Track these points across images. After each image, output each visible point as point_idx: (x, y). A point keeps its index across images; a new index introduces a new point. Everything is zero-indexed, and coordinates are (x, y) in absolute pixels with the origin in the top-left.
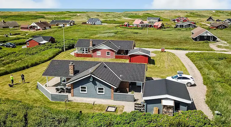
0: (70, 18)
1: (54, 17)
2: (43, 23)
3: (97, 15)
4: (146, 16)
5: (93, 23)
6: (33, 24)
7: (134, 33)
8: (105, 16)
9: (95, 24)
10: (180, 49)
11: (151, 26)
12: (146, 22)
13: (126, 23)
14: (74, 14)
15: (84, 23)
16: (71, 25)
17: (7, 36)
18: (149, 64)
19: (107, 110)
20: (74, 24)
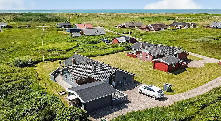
0: (202, 20)
6: (150, 26)
9: (217, 28)
14: (209, 16)
15: (206, 26)
16: (189, 27)
17: (118, 34)
18: (168, 73)
19: (59, 93)
20: (194, 26)
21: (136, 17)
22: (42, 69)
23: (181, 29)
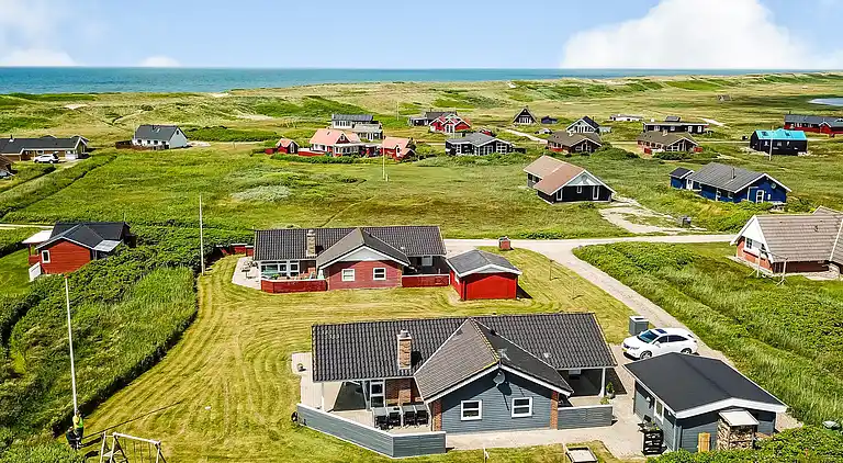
3: (144, 108)
4: (313, 106)
5: (156, 142)
7: (344, 181)
9: (167, 147)
10: (542, 236)
11: (372, 150)
13: (286, 143)
18: (518, 299)
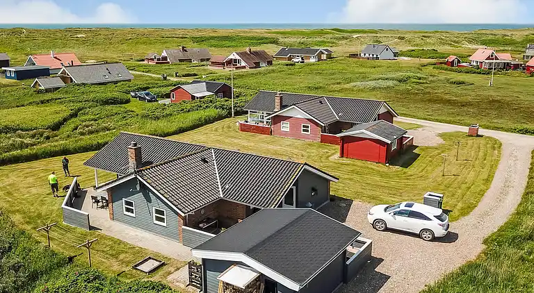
0: (334, 43)
1: (299, 40)
2: (256, 54)
3: (400, 38)
5: (375, 56)
6: (234, 56)
7: (452, 83)
8: (418, 41)
9: (377, 58)
11: (516, 67)
12: (505, 57)
13: (452, 58)
14: (346, 35)
15: (354, 56)
16: (320, 59)
17: (165, 78)
18: (388, 165)
19: (136, 266)
20: (329, 57)
21: (182, 38)
22: (9, 193)
23: (303, 62)
